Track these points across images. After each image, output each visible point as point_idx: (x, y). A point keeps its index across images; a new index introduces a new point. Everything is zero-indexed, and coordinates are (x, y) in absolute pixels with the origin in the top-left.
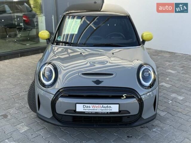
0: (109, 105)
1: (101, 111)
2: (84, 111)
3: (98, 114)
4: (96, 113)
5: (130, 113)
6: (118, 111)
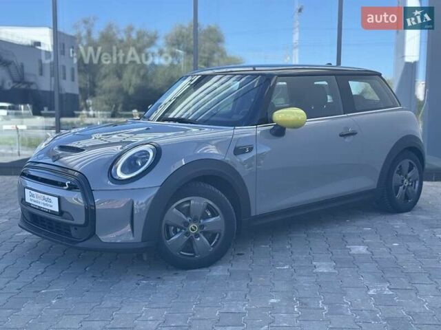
0: (50, 197)
1: (42, 206)
2: (30, 202)
3: (40, 210)
4: (39, 209)
5: (73, 220)
6: (57, 210)
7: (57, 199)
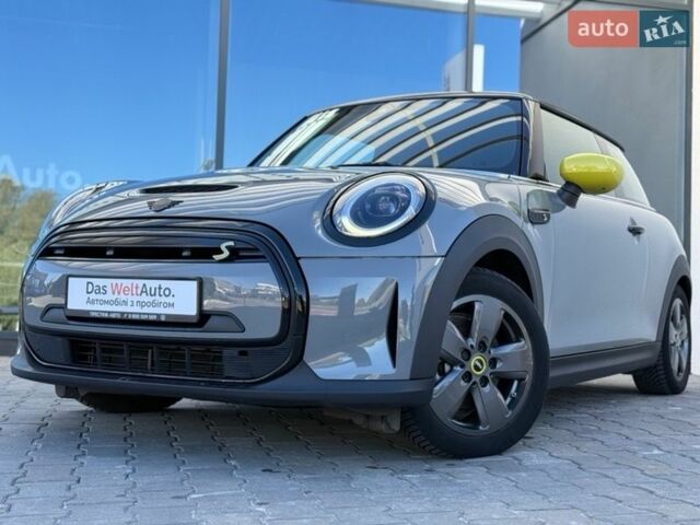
0: (165, 284)
2: (89, 307)
3: (128, 320)
4: (123, 319)
5: (243, 328)
7: (194, 284)
